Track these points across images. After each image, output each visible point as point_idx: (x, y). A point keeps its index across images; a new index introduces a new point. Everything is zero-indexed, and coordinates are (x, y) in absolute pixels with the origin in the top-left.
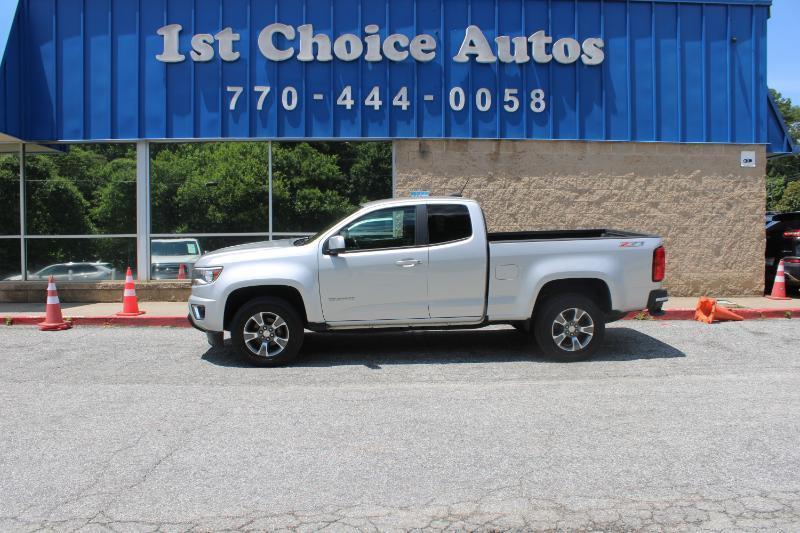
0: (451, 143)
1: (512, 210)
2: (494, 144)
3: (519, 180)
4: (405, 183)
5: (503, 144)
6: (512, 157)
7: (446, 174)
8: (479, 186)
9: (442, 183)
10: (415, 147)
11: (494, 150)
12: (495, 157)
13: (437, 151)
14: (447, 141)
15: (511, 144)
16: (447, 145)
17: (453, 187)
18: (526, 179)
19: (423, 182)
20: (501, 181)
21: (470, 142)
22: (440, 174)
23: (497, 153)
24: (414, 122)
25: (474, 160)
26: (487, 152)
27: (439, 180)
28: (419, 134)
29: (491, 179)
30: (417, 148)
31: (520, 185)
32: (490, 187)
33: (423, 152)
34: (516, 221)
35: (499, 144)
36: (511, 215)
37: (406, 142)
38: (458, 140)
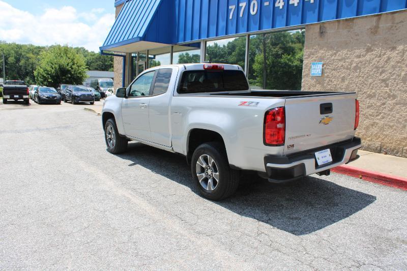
0: (341, 23)
1: (384, 76)
2: (375, 19)
3: (394, 48)
4: (309, 56)
5: (383, 18)
6: (390, 29)
7: (335, 48)
8: (359, 57)
9: (332, 55)
10: (317, 29)
11: (375, 24)
12: (375, 31)
13: (330, 31)
14: (339, 21)
15: (390, 16)
16: (338, 26)
17: (340, 58)
18: (400, 48)
19: (319, 55)
20: (377, 51)
21: (355, 21)
22: (332, 48)
23: (377, 27)
24: (317, 11)
25: (358, 35)
26: (369, 27)
27: (331, 52)
28: (319, 19)
29: (369, 50)
30: (318, 30)
31: (394, 54)
32: (368, 57)
33: (322, 33)
34: (387, 86)
35: (380, 19)
36: (384, 81)
37: (312, 26)
38: (346, 20)
